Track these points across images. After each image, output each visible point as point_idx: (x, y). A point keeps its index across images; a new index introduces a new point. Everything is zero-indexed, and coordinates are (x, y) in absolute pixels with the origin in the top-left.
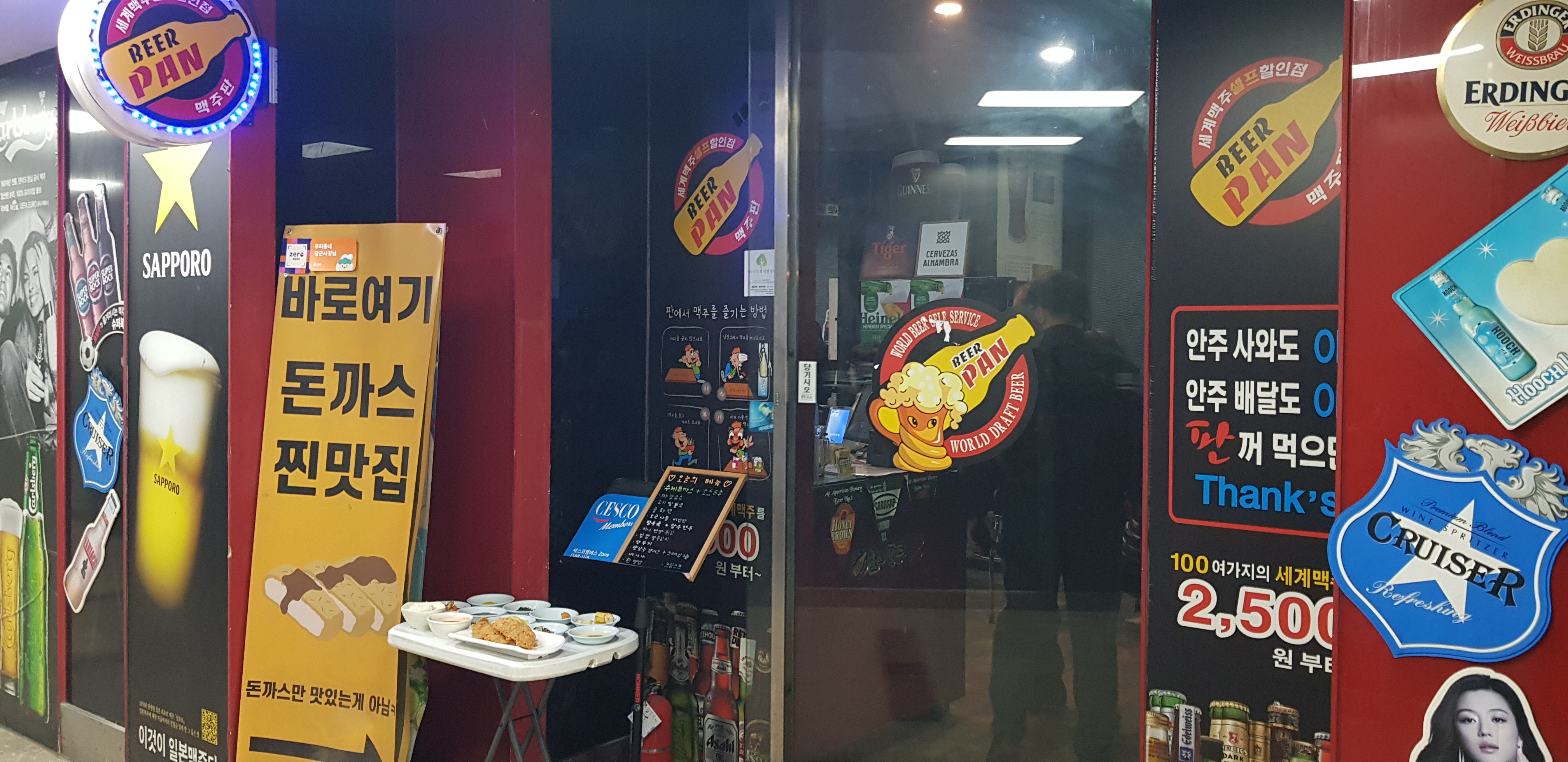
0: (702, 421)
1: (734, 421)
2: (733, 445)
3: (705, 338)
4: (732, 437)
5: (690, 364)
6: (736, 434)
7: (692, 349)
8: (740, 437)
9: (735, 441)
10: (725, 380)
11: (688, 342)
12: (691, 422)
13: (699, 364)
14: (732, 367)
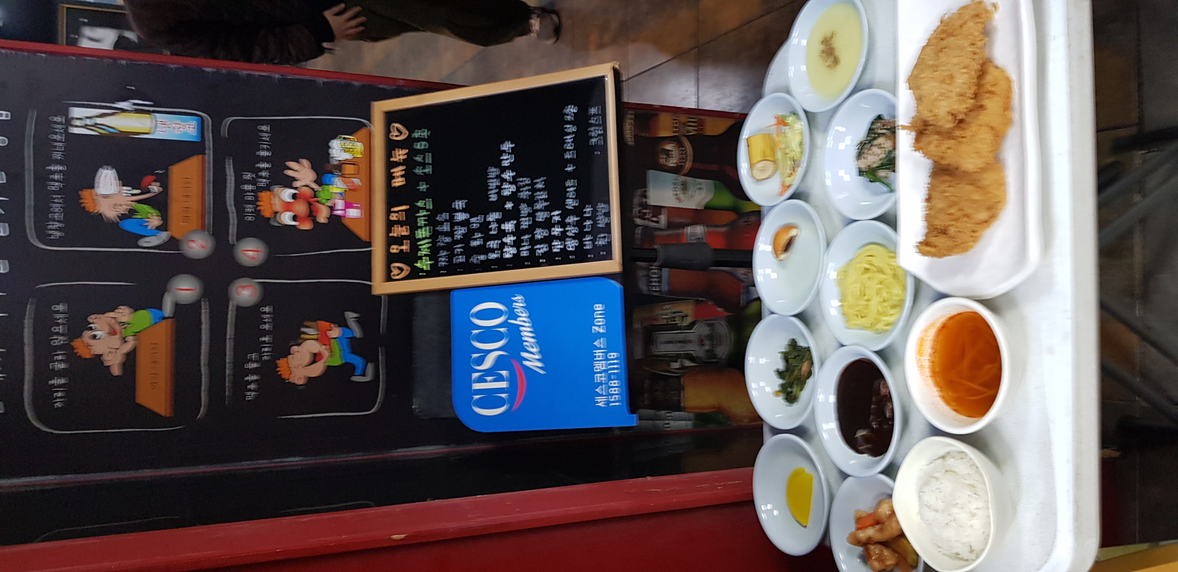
0: (263, 302)
1: (257, 212)
2: (312, 215)
3: (59, 296)
4: (295, 218)
5: (124, 340)
6: (287, 207)
7: (87, 334)
8: (294, 196)
9: (301, 208)
10: (164, 236)
11: (68, 349)
12: (265, 333)
13: (123, 313)
14: (132, 212)
